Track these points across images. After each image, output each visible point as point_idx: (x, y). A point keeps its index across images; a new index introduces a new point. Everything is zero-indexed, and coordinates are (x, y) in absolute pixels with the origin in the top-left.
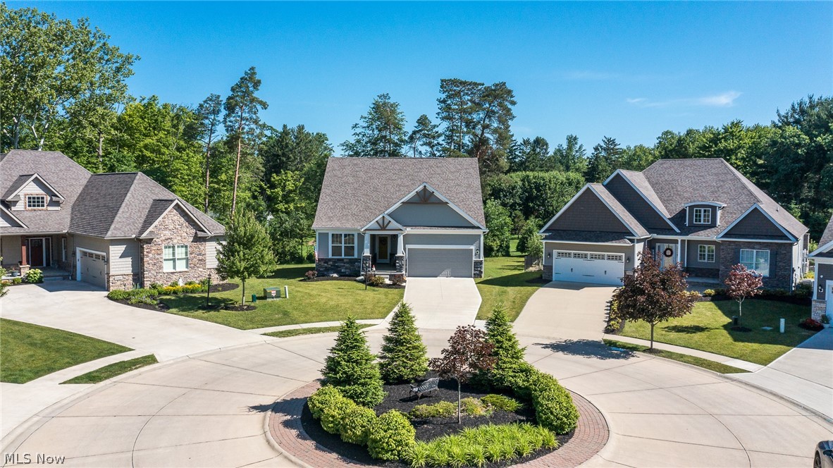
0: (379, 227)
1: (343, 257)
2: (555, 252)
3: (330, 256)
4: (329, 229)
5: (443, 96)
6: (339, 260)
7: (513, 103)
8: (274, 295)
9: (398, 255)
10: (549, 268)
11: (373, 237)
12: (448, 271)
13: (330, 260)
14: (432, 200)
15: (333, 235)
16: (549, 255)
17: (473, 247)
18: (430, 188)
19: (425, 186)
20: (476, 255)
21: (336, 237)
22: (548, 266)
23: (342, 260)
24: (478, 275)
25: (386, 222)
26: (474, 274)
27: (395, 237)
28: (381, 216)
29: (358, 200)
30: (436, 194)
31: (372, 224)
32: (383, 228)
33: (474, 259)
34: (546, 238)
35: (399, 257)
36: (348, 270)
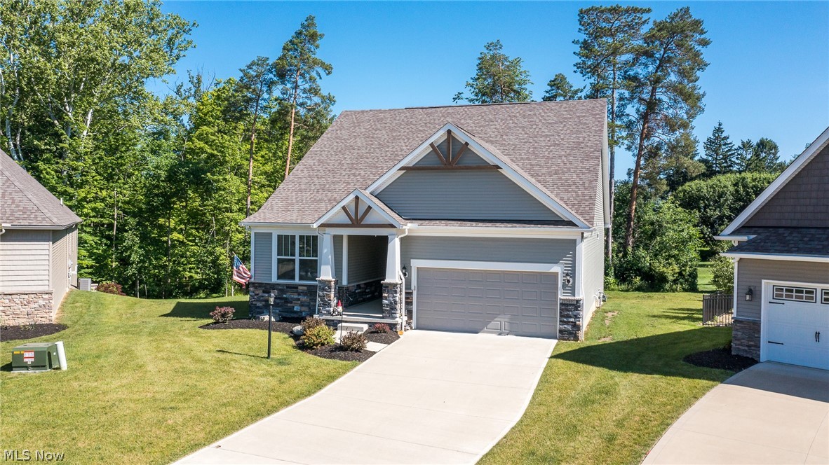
0: (347, 221)
1: (297, 281)
2: (767, 286)
3: (274, 280)
4: (272, 225)
5: (582, 37)
6: (290, 287)
7: (705, 43)
8: (29, 361)
9: (388, 280)
10: (751, 328)
11: (337, 240)
12: (502, 321)
13: (274, 286)
14: (467, 161)
15: (280, 237)
16: (750, 292)
17: (557, 269)
18: (461, 137)
19: (449, 132)
20: (564, 286)
21: (286, 243)
22: (748, 322)
23: (295, 287)
24: (570, 333)
25: (362, 210)
26: (561, 331)
27: (383, 242)
28: (352, 197)
29: (354, 174)
30: (474, 147)
31: (335, 214)
32: (356, 223)
33: (561, 296)
34: (741, 248)
35: (388, 285)
36: (303, 309)
